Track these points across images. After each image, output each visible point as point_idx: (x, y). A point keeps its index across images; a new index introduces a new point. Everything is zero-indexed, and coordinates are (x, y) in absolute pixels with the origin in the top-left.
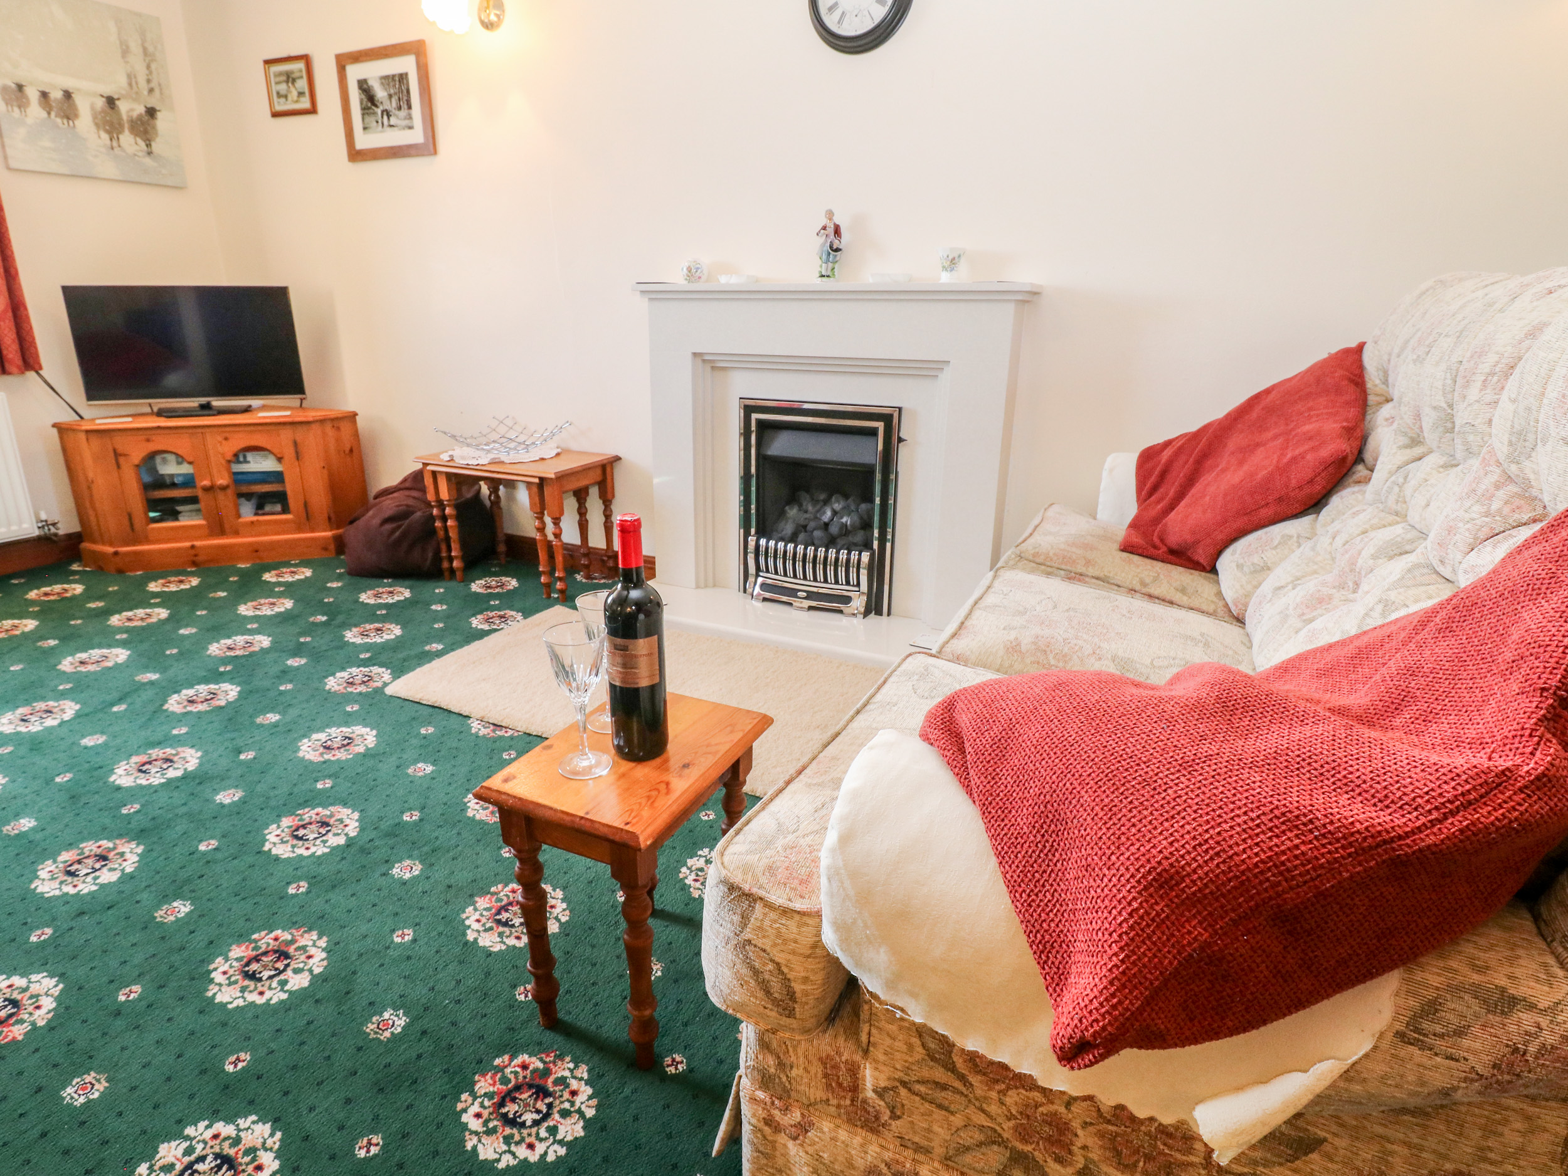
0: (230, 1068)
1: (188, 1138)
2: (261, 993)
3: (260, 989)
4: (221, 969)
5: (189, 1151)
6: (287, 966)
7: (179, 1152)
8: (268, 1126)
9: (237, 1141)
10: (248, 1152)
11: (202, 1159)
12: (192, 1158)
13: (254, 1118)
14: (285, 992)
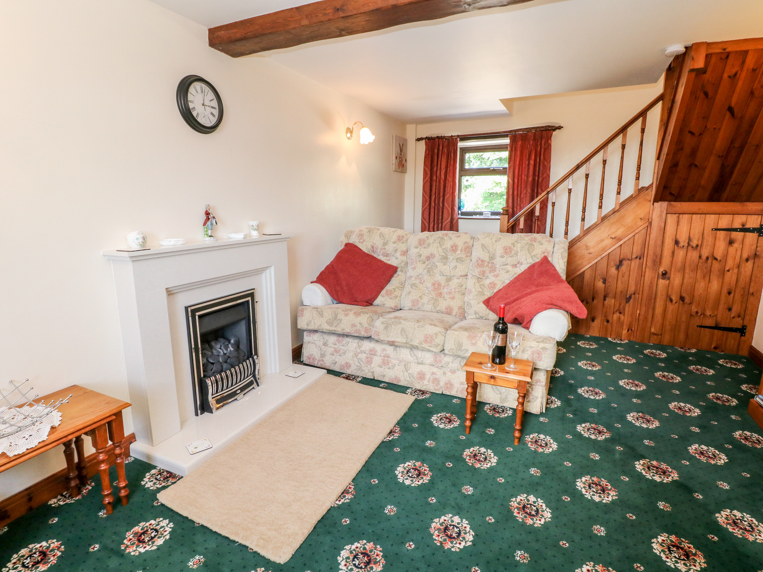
0: (569, 499)
1: (591, 497)
2: (541, 506)
3: (540, 507)
4: (539, 523)
5: (593, 495)
6: (528, 504)
7: (595, 497)
8: (577, 483)
9: (584, 487)
10: (585, 484)
11: (593, 491)
12: (594, 493)
13: (577, 487)
14: (537, 500)
